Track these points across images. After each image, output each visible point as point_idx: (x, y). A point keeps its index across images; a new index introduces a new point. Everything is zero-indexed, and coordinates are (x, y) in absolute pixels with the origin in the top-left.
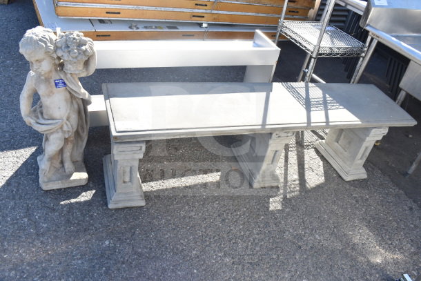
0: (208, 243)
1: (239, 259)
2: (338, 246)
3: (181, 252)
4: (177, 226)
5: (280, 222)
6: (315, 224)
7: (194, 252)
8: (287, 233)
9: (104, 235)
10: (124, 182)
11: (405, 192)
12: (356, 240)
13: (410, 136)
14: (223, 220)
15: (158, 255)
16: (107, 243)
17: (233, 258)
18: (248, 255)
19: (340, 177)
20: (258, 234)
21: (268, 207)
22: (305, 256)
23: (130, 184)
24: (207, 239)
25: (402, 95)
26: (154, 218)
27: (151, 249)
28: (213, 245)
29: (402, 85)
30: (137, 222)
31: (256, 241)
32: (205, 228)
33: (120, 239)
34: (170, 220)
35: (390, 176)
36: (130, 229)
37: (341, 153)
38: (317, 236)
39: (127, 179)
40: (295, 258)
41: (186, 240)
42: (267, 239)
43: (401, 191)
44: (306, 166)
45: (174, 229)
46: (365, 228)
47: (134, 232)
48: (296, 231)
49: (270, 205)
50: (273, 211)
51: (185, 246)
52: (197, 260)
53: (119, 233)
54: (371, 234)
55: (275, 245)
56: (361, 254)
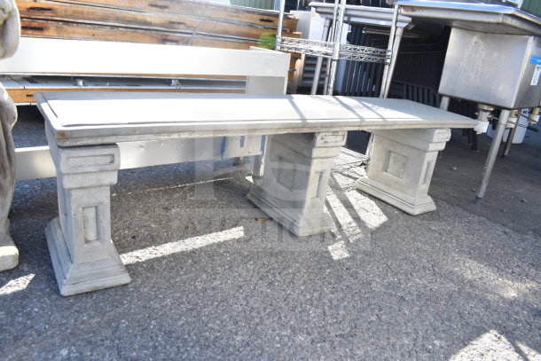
0: (257, 320)
1: (319, 333)
2: (453, 287)
3: (214, 343)
4: (197, 304)
5: (356, 273)
6: (405, 267)
7: (239, 338)
8: (374, 284)
9: (57, 340)
10: (87, 241)
11: (487, 218)
12: (468, 276)
13: (455, 168)
14: (271, 284)
15: (172, 356)
16: (64, 352)
17: (308, 334)
18: (331, 325)
19: (404, 212)
20: (332, 293)
21: (330, 258)
22: (417, 309)
23: (98, 243)
24: (254, 314)
25: (445, 101)
26: (151, 299)
27: (156, 347)
28: (267, 322)
29: (441, 90)
30: (120, 310)
31: (335, 302)
32: (245, 299)
33: (90, 342)
34: (180, 298)
35: (459, 205)
36: (109, 323)
37: (396, 183)
38: (418, 280)
39: (92, 235)
40: (405, 314)
41: (218, 322)
42: (350, 296)
43: (482, 218)
44: (356, 207)
45: (191, 310)
46: (470, 261)
47: (117, 327)
48: (384, 279)
49: (332, 254)
50: (339, 260)
51: (220, 331)
52: (248, 349)
53: (86, 333)
54: (482, 266)
55: (366, 304)
56: (486, 291)
